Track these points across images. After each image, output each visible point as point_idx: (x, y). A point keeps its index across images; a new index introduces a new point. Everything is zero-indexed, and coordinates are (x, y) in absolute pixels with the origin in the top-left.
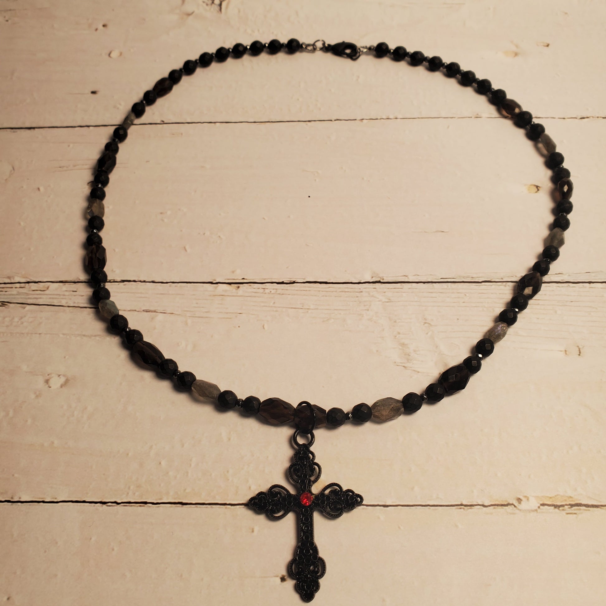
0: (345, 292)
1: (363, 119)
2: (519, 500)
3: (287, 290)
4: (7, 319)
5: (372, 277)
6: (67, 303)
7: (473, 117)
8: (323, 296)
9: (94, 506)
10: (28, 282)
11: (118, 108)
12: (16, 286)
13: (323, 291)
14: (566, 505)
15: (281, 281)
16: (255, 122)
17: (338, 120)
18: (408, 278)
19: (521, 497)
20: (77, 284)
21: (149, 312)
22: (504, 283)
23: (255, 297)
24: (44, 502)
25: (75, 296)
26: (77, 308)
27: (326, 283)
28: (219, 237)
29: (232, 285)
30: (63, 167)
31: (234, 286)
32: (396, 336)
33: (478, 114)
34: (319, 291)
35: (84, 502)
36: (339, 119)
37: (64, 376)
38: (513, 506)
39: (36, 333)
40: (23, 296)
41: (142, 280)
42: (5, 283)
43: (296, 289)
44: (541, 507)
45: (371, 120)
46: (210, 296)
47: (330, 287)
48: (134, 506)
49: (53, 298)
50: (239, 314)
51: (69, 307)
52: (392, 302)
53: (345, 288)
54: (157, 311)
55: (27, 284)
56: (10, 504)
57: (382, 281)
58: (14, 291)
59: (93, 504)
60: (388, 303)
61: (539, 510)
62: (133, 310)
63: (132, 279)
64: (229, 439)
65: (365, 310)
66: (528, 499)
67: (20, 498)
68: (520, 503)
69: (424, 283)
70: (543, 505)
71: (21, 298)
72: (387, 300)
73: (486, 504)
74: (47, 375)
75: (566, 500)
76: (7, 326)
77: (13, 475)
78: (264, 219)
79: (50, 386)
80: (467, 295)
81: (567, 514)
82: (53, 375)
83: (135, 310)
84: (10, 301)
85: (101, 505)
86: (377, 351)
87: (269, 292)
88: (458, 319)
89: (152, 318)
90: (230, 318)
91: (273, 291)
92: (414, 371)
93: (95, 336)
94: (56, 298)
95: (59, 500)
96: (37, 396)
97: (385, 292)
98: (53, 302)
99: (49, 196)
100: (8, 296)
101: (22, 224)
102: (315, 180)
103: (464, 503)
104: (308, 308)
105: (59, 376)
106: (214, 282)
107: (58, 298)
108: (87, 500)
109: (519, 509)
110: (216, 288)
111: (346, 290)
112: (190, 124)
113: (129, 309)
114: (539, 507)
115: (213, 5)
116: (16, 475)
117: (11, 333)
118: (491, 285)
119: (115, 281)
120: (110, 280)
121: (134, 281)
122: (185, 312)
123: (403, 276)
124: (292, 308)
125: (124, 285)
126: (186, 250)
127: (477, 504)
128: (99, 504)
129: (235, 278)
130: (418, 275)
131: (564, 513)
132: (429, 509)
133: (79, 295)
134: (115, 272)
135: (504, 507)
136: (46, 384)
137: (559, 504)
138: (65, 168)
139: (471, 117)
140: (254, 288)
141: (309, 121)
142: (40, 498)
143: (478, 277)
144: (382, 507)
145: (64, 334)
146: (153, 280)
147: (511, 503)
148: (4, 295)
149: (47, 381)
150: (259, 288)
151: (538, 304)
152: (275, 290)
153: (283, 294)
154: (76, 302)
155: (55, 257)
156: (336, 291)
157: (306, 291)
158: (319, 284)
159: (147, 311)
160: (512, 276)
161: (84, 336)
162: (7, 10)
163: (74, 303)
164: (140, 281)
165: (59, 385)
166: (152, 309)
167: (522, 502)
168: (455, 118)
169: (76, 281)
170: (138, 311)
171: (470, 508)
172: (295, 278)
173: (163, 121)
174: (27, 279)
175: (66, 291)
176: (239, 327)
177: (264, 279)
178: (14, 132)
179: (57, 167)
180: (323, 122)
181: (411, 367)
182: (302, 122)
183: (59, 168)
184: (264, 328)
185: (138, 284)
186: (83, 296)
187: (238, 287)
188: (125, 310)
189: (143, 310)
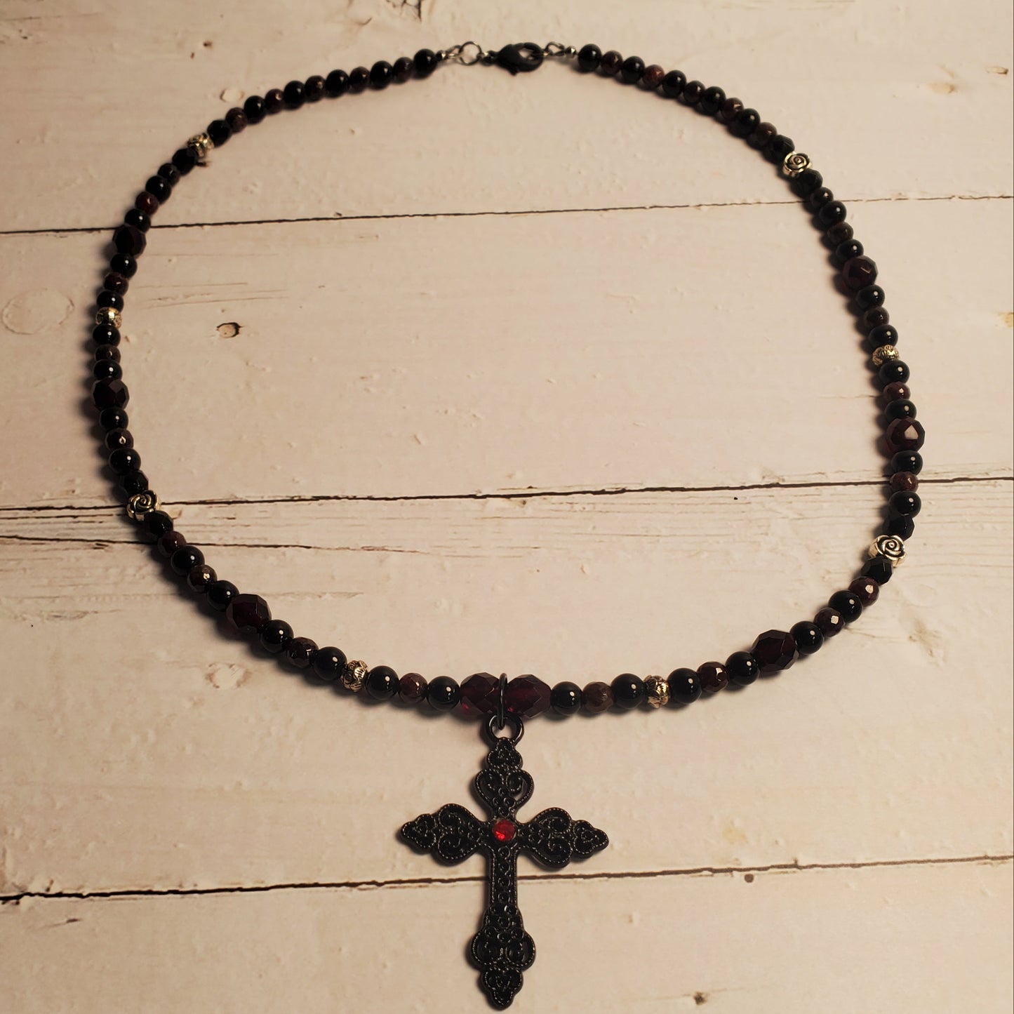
0: (720, 504)
1: (700, 205)
3: (613, 504)
4: (112, 571)
5: (764, 477)
6: (220, 539)
7: (893, 199)
8: (681, 513)
9: (336, 891)
11: (251, 192)
13: (678, 504)
15: (599, 489)
16: (507, 213)
17: (655, 207)
18: (827, 477)
20: (232, 505)
21: (373, 550)
22: (992, 481)
23: (557, 518)
24: (241, 890)
25: (233, 526)
26: (241, 547)
27: (682, 489)
28: (474, 416)
29: (512, 499)
30: (165, 298)
31: (516, 501)
32: (824, 578)
33: (900, 194)
34: (672, 504)
35: (316, 885)
36: (657, 205)
37: (240, 665)
39: (173, 594)
41: (350, 495)
42: (95, 508)
43: (629, 502)
45: (716, 206)
46: (476, 519)
47: (690, 497)
48: (409, 887)
49: (193, 532)
50: (533, 549)
51: (226, 545)
52: (807, 518)
53: (719, 497)
54: (386, 548)
56: (179, 896)
57: (781, 483)
59: (334, 889)
60: (801, 521)
62: (344, 548)
63: (332, 495)
64: (559, 764)
65: (762, 534)
67: (195, 885)
69: (856, 484)
71: (133, 533)
72: (797, 517)
74: (207, 666)
76: (116, 584)
77: (175, 846)
78: (549, 382)
79: (217, 685)
80: (933, 502)
82: (219, 666)
83: (348, 548)
84: (111, 540)
85: (348, 888)
86: (796, 604)
87: (582, 509)
88: (925, 544)
89: (381, 561)
90: (519, 557)
91: (588, 508)
92: (866, 635)
93: (284, 595)
94: (198, 532)
95: (269, 885)
96: (195, 704)
97: (791, 503)
98: (196, 539)
99: (149, 352)
100: (107, 531)
102: (631, 312)
104: (657, 534)
105: (231, 666)
106: (480, 495)
108: (321, 882)
110: (484, 505)
111: (721, 501)
112: (390, 219)
113: (337, 547)
115: (405, 5)
116: (181, 846)
117: (125, 595)
118: (970, 486)
119: (302, 498)
120: (293, 497)
121: (337, 498)
122: (438, 549)
123: (816, 474)
124: (628, 535)
125: (320, 505)
126: (419, 443)
128: (344, 888)
129: (516, 487)
130: (843, 472)
133: (242, 525)
134: (298, 482)
136: (209, 681)
138: (170, 301)
139: (890, 199)
140: (553, 504)
141: (605, 210)
142: (232, 884)
143: (945, 472)
144: (850, 869)
146: (369, 495)
148: (99, 528)
149: (210, 677)
150: (562, 503)
152: (591, 506)
153: (607, 512)
154: (238, 537)
155: (183, 459)
156: (703, 504)
157: (649, 504)
158: (669, 492)
159: (369, 549)
160: (1004, 469)
162: (25, 19)
163: (235, 538)
164: (347, 498)
165: (233, 682)
166: (376, 545)
168: (861, 200)
170: (354, 550)
172: (625, 484)
173: (340, 215)
175: (216, 518)
176: (538, 571)
177: (569, 487)
178: (61, 237)
179: (155, 300)
180: (629, 210)
181: (859, 630)
182: (593, 212)
183: (159, 301)
184: (583, 572)
185: (344, 502)
186: (248, 526)
187: (524, 503)
188: (328, 549)
189: (363, 548)
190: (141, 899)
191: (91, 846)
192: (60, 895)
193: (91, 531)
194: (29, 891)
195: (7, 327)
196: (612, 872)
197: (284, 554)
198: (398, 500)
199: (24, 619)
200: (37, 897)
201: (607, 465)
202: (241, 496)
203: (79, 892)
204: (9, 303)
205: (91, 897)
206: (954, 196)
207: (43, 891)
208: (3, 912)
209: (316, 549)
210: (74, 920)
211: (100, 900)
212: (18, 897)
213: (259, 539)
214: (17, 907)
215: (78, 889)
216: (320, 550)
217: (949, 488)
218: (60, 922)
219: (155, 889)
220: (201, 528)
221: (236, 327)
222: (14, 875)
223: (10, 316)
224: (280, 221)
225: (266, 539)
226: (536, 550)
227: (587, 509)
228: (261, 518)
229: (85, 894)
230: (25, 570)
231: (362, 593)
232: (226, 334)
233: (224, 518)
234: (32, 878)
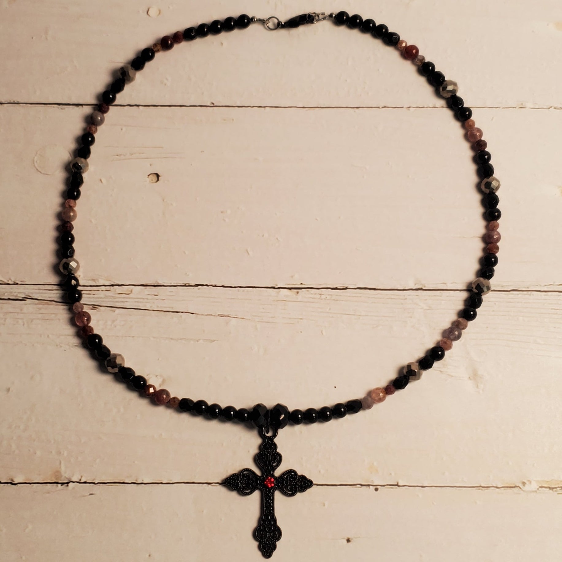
0: (392, 299)
1: (410, 107)
2: (524, 483)
3: (340, 296)
5: (415, 284)
6: (151, 307)
7: (517, 108)
8: (372, 303)
9: (202, 486)
10: (112, 285)
11: (165, 84)
12: (102, 289)
13: (372, 298)
14: (559, 487)
15: (335, 287)
16: (304, 107)
17: (385, 107)
18: (447, 285)
19: (525, 481)
20: (157, 287)
21: (223, 316)
22: (529, 292)
23: (313, 302)
24: (162, 483)
27: (375, 289)
28: (277, 239)
29: (292, 290)
30: (121, 155)
31: (294, 291)
33: (522, 104)
34: (369, 297)
35: (193, 483)
37: (161, 376)
38: (519, 488)
39: (130, 336)
40: (110, 300)
41: (214, 284)
42: (91, 286)
43: (349, 295)
44: (540, 489)
45: (418, 108)
46: (274, 301)
47: (378, 294)
49: (138, 302)
51: (154, 310)
52: (432, 309)
53: (392, 295)
54: (230, 316)
55: (112, 287)
56: (136, 485)
57: (424, 288)
58: (102, 294)
60: (429, 311)
61: (538, 491)
62: (209, 315)
63: (205, 284)
65: (409, 317)
66: (530, 483)
67: (143, 481)
68: (524, 486)
70: (541, 487)
71: (110, 301)
72: (428, 308)
73: (499, 486)
75: (558, 484)
76: (103, 329)
77: (134, 462)
78: (316, 219)
80: (497, 303)
81: (558, 494)
82: (151, 376)
83: (212, 315)
84: (99, 305)
85: (207, 485)
88: (487, 327)
89: (227, 323)
90: (293, 324)
92: (449, 375)
93: (181, 339)
94: (140, 302)
95: (174, 482)
97: (426, 300)
98: (139, 306)
99: (113, 190)
100: (97, 299)
101: (93, 221)
102: (363, 177)
103: (483, 485)
104: (359, 314)
105: (157, 376)
106: (276, 287)
107: (143, 302)
108: (196, 482)
109: (523, 490)
111: (392, 297)
112: (240, 108)
113: (206, 314)
114: (538, 489)
116: (136, 462)
117: (107, 336)
118: (518, 294)
119: (190, 285)
120: (186, 284)
121: (207, 285)
122: (254, 317)
123: (442, 283)
124: (345, 314)
125: (199, 289)
126: (249, 254)
127: (491, 486)
128: (205, 485)
129: (294, 283)
130: (455, 283)
131: (556, 493)
132: (456, 489)
133: (161, 299)
134: (188, 275)
135: (512, 489)
137: (553, 486)
138: (122, 157)
139: (515, 107)
140: (312, 294)
141: (357, 108)
142: (158, 480)
143: (507, 286)
144: (420, 488)
145: (154, 337)
146: (223, 284)
147: (517, 485)
148: (93, 298)
150: (316, 294)
151: (557, 314)
152: (330, 296)
153: (337, 300)
154: (159, 306)
155: (132, 259)
157: (357, 297)
158: (368, 290)
160: (537, 285)
161: (172, 339)
163: (158, 307)
164: (212, 286)
165: (158, 385)
166: (226, 314)
167: (526, 485)
168: (499, 108)
169: (156, 285)
170: (214, 316)
171: (487, 489)
172: (347, 284)
173: (213, 104)
174: (110, 282)
175: (149, 294)
176: (301, 332)
177: (320, 284)
178: (62, 109)
179: (115, 155)
180: (371, 109)
181: (446, 372)
182: (350, 109)
183: (117, 156)
184: (322, 334)
185: (210, 288)
186: (164, 300)
187: (298, 293)
188: (202, 315)
189: (218, 315)
190: (120, 486)
191: (98, 461)
192: (85, 483)
193: (89, 299)
194: (72, 480)
195: (37, 170)
196: (319, 483)
197: (181, 316)
198: (237, 288)
199: (61, 347)
200: (76, 483)
201: (340, 273)
202: (161, 283)
203: (93, 482)
204: (37, 153)
205: (99, 484)
206: (551, 107)
207: (78, 481)
208: (62, 490)
209: (197, 315)
210: (92, 494)
211: (103, 486)
212: (68, 483)
213: (169, 307)
214: (68, 487)
215: (93, 480)
216: (198, 315)
217: (506, 295)
218: (87, 495)
219: (126, 482)
220: (142, 300)
221: (158, 176)
222: (65, 473)
223: (38, 162)
224: (181, 106)
225: (172, 308)
226: (301, 320)
227: (328, 298)
228: (170, 296)
229: (96, 482)
230: (59, 319)
231: (217, 340)
232: (152, 180)
233: (152, 295)
234: (73, 475)
